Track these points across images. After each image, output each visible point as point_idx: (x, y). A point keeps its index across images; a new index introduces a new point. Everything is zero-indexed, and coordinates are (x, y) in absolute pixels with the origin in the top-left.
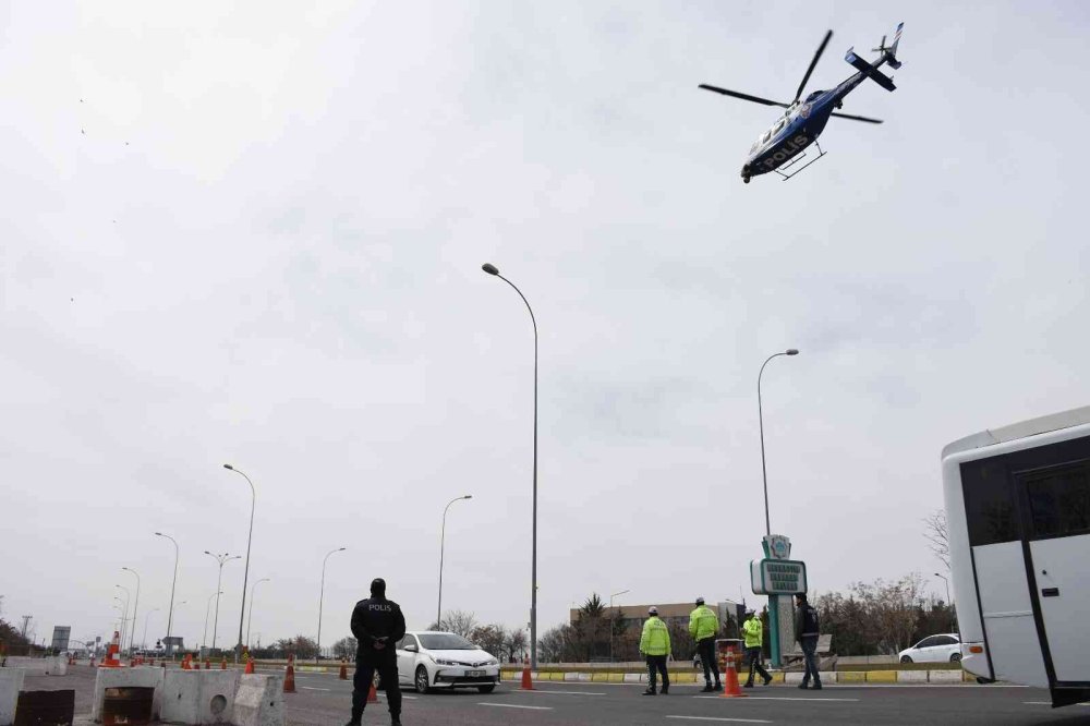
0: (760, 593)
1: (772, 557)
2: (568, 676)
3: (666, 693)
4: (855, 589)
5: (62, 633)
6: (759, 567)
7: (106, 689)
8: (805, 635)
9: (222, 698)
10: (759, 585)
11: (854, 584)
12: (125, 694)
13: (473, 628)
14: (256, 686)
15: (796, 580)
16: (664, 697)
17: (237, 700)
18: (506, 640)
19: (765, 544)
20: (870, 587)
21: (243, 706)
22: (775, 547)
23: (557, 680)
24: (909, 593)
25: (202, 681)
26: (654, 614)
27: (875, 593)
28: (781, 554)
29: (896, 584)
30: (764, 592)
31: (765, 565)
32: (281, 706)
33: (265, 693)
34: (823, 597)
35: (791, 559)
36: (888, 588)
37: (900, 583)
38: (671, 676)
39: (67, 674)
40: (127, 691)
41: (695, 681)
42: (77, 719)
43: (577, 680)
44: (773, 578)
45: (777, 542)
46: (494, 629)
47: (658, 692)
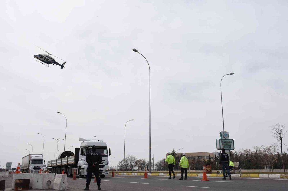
0: (219, 149)
1: (223, 138)
2: (160, 174)
3: (186, 179)
4: (255, 148)
5: (9, 164)
6: (219, 141)
7: (16, 180)
8: (222, 162)
9: (50, 181)
10: (219, 147)
11: (254, 147)
12: (21, 181)
13: (136, 160)
14: (59, 177)
15: (231, 145)
16: (185, 181)
17: (54, 182)
18: (146, 164)
19: (221, 134)
20: (260, 148)
21: (55, 184)
22: (224, 136)
23: (157, 176)
24: (273, 150)
25: (44, 177)
26: (184, 156)
27: (262, 150)
28: (226, 137)
29: (269, 147)
30: (220, 149)
31: (221, 140)
32: (66, 183)
33: (62, 180)
34: (244, 151)
35: (229, 139)
36: (266, 148)
37: (270, 147)
38: (188, 175)
39: (8, 177)
40: (22, 180)
41: (198, 176)
42: (6, 189)
43: (163, 176)
44: (223, 145)
45: (224, 133)
46: (142, 160)
47: (183, 179)
